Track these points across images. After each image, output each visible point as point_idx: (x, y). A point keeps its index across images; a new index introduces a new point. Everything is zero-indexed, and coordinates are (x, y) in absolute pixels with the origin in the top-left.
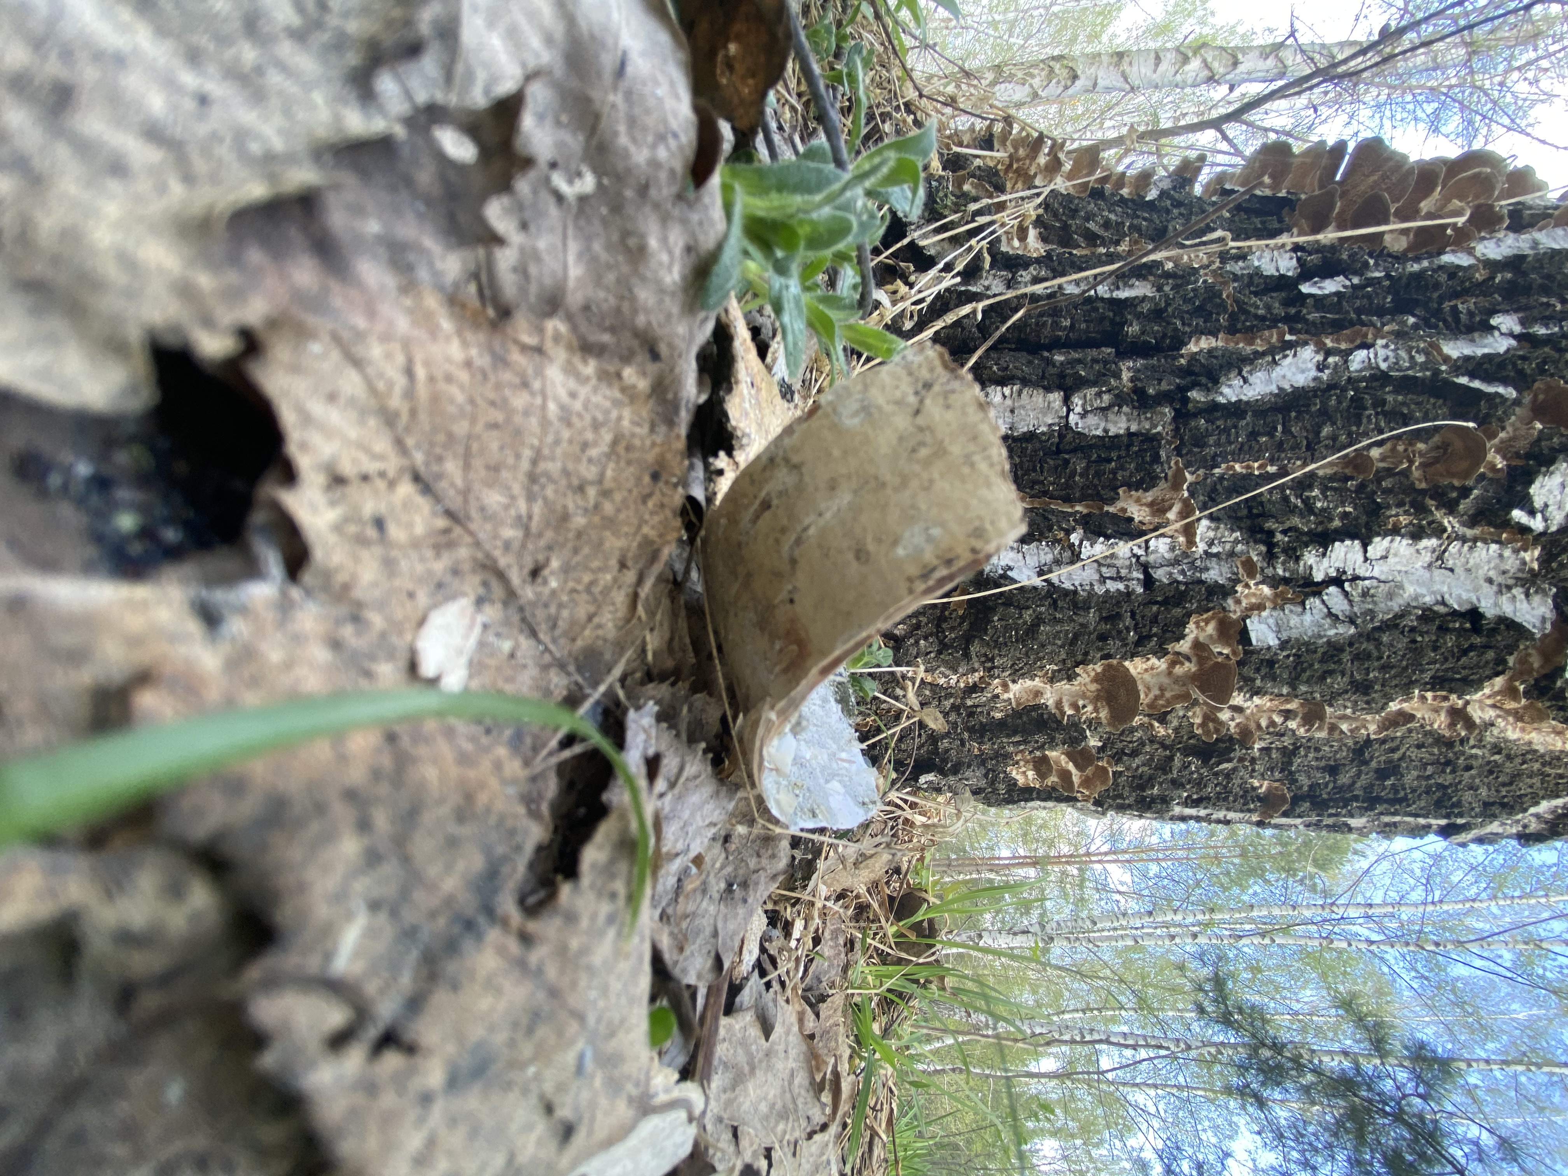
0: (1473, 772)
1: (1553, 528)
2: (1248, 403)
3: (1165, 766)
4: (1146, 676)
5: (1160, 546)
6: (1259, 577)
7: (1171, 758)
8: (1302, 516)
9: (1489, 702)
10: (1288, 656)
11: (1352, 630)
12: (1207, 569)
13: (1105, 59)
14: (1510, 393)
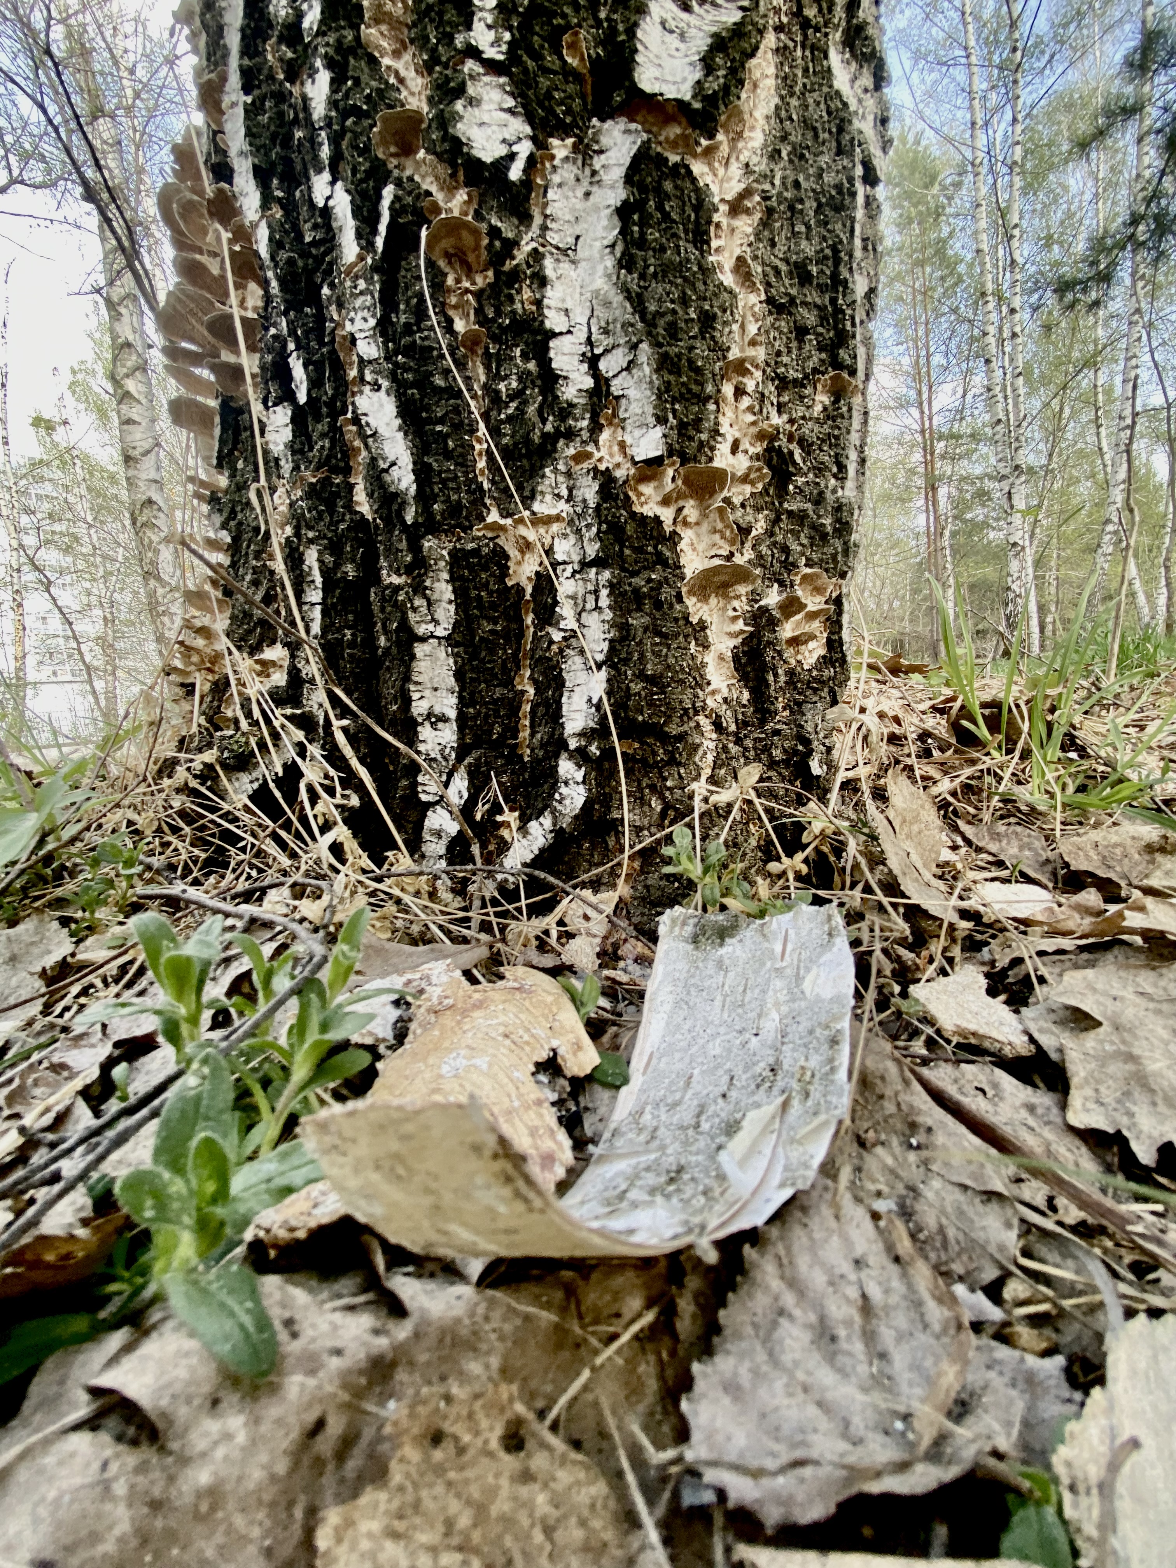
0: (801, 178)
1: (528, 130)
2: (415, 463)
3: (799, 517)
4: (700, 548)
5: (564, 549)
6: (590, 448)
7: (790, 513)
8: (525, 402)
9: (721, 171)
10: (674, 411)
11: (644, 346)
12: (584, 501)
13: (131, 473)
14: (388, 193)
